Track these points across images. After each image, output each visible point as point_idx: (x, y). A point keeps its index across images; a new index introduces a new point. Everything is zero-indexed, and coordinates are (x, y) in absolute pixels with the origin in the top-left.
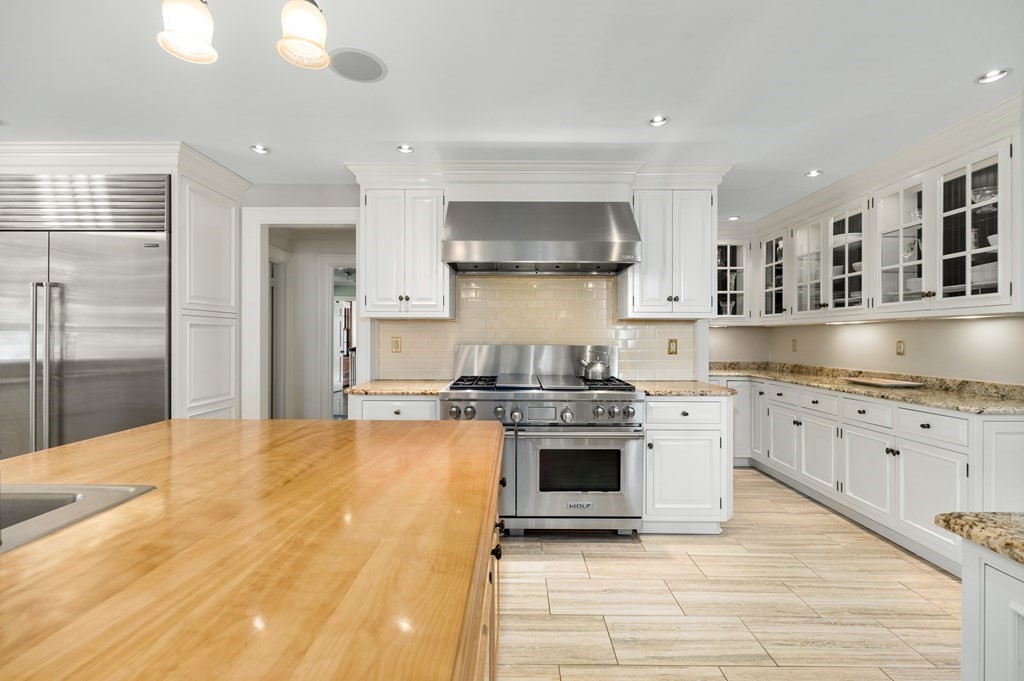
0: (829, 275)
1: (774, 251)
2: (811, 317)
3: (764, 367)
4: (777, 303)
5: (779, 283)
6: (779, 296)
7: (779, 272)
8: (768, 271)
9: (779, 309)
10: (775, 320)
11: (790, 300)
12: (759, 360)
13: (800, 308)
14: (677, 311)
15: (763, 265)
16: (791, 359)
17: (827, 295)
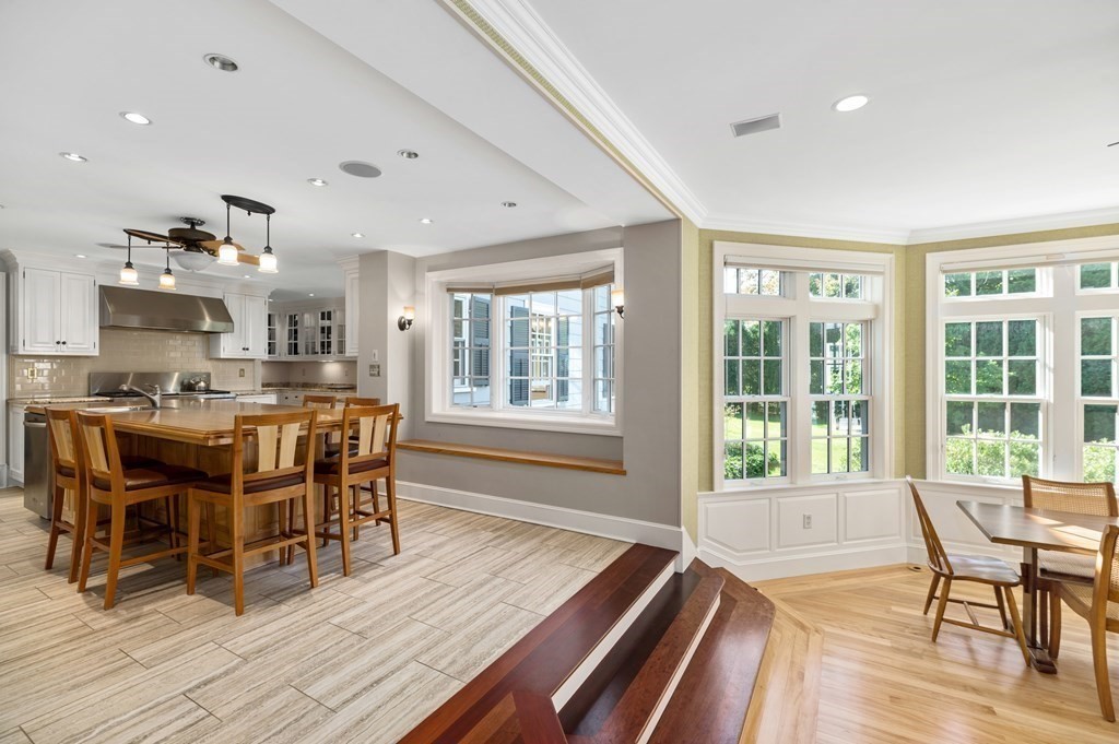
0: (319, 339)
1: (293, 321)
2: (311, 358)
3: (287, 385)
4: (294, 349)
5: (296, 339)
6: (296, 345)
7: (296, 331)
8: (290, 331)
9: (296, 353)
10: (293, 358)
11: (301, 349)
12: (283, 381)
13: (307, 353)
14: (247, 355)
15: (287, 328)
16: (301, 380)
17: (318, 349)
